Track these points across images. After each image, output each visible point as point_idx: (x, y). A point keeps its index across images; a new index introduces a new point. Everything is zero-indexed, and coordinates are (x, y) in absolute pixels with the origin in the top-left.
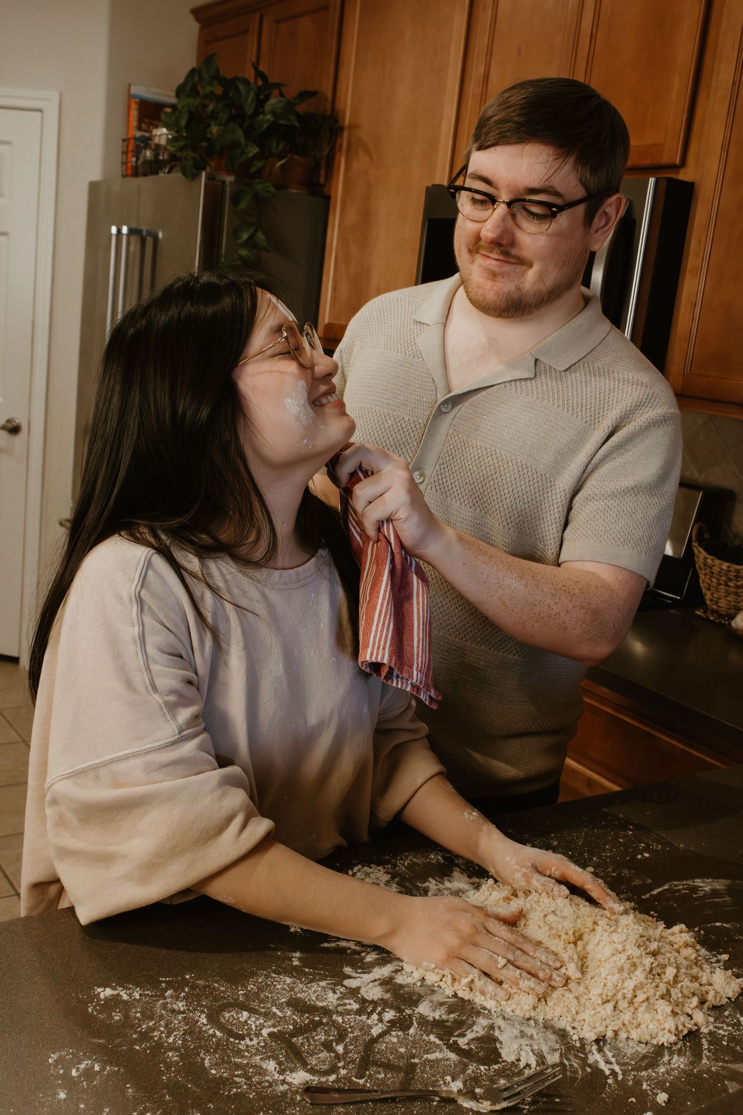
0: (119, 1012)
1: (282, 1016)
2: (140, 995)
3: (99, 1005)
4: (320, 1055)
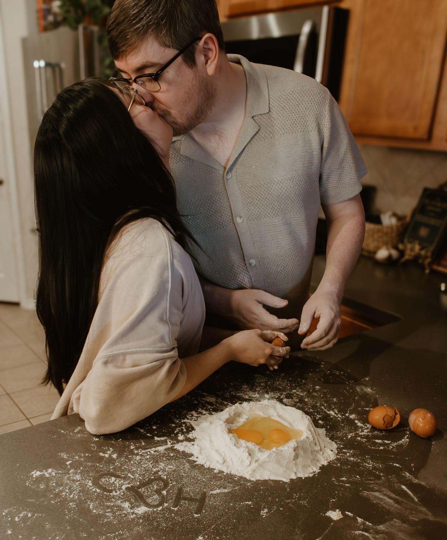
0: (43, 484)
1: (133, 478)
2: (56, 473)
3: (33, 481)
4: (154, 497)
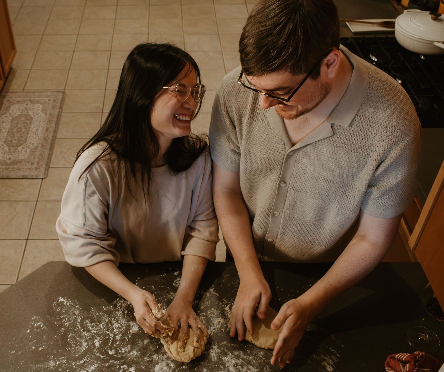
0: (60, 308)
2: (70, 304)
3: (57, 304)
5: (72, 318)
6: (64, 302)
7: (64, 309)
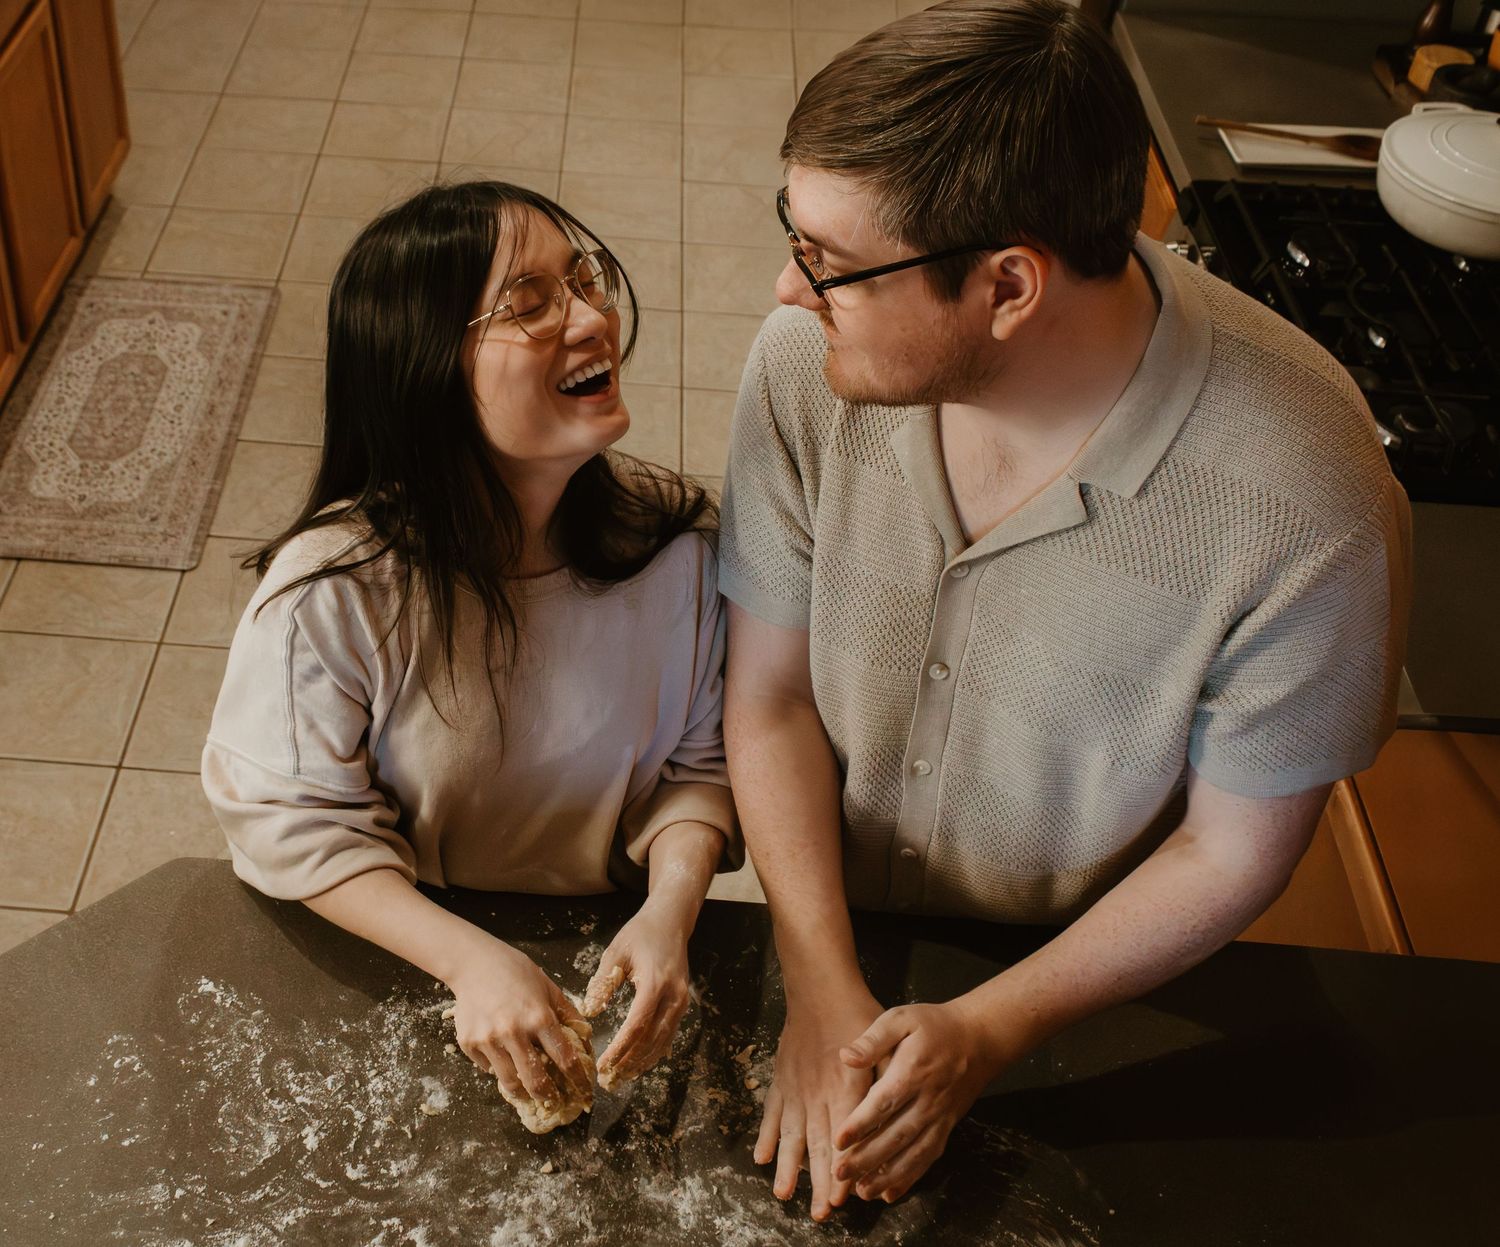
0: (200, 1015)
2: (232, 1003)
3: (191, 999)
5: (236, 1050)
6: (213, 995)
7: (212, 1019)
